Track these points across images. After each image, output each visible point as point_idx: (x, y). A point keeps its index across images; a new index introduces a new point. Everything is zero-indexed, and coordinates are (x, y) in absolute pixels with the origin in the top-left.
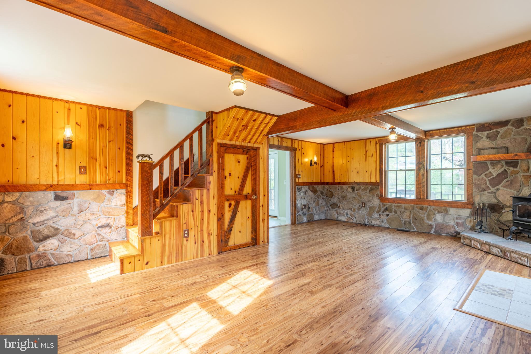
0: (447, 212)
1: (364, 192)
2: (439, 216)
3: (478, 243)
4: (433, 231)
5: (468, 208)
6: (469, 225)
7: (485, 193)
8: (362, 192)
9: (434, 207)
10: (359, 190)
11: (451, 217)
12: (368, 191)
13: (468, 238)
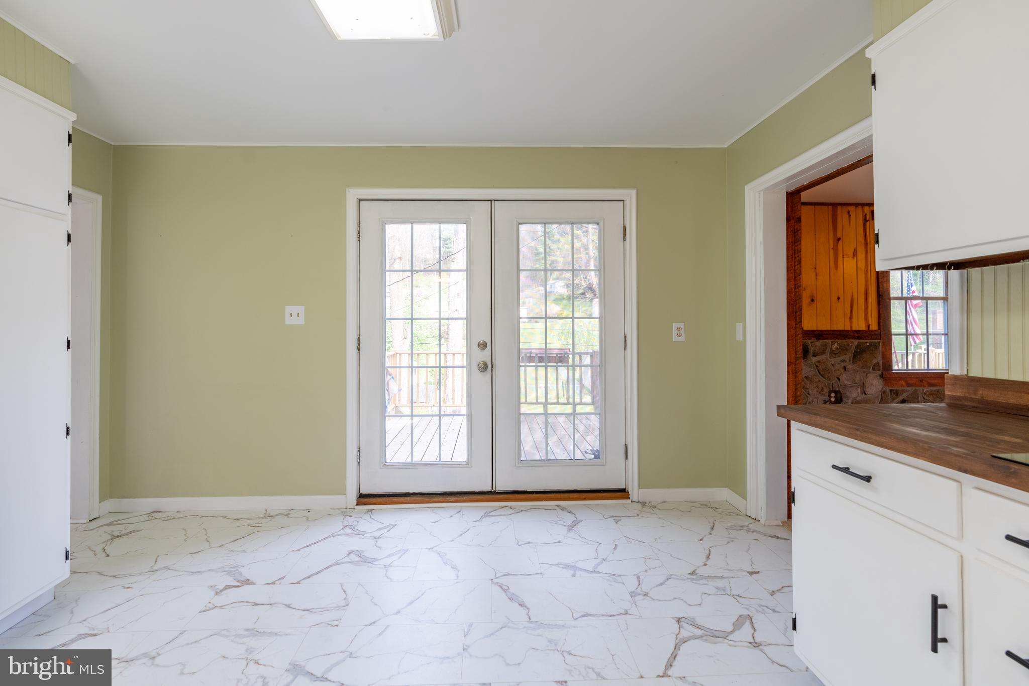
1: (839, 359)
8: (832, 361)
10: (823, 353)
12: (848, 356)
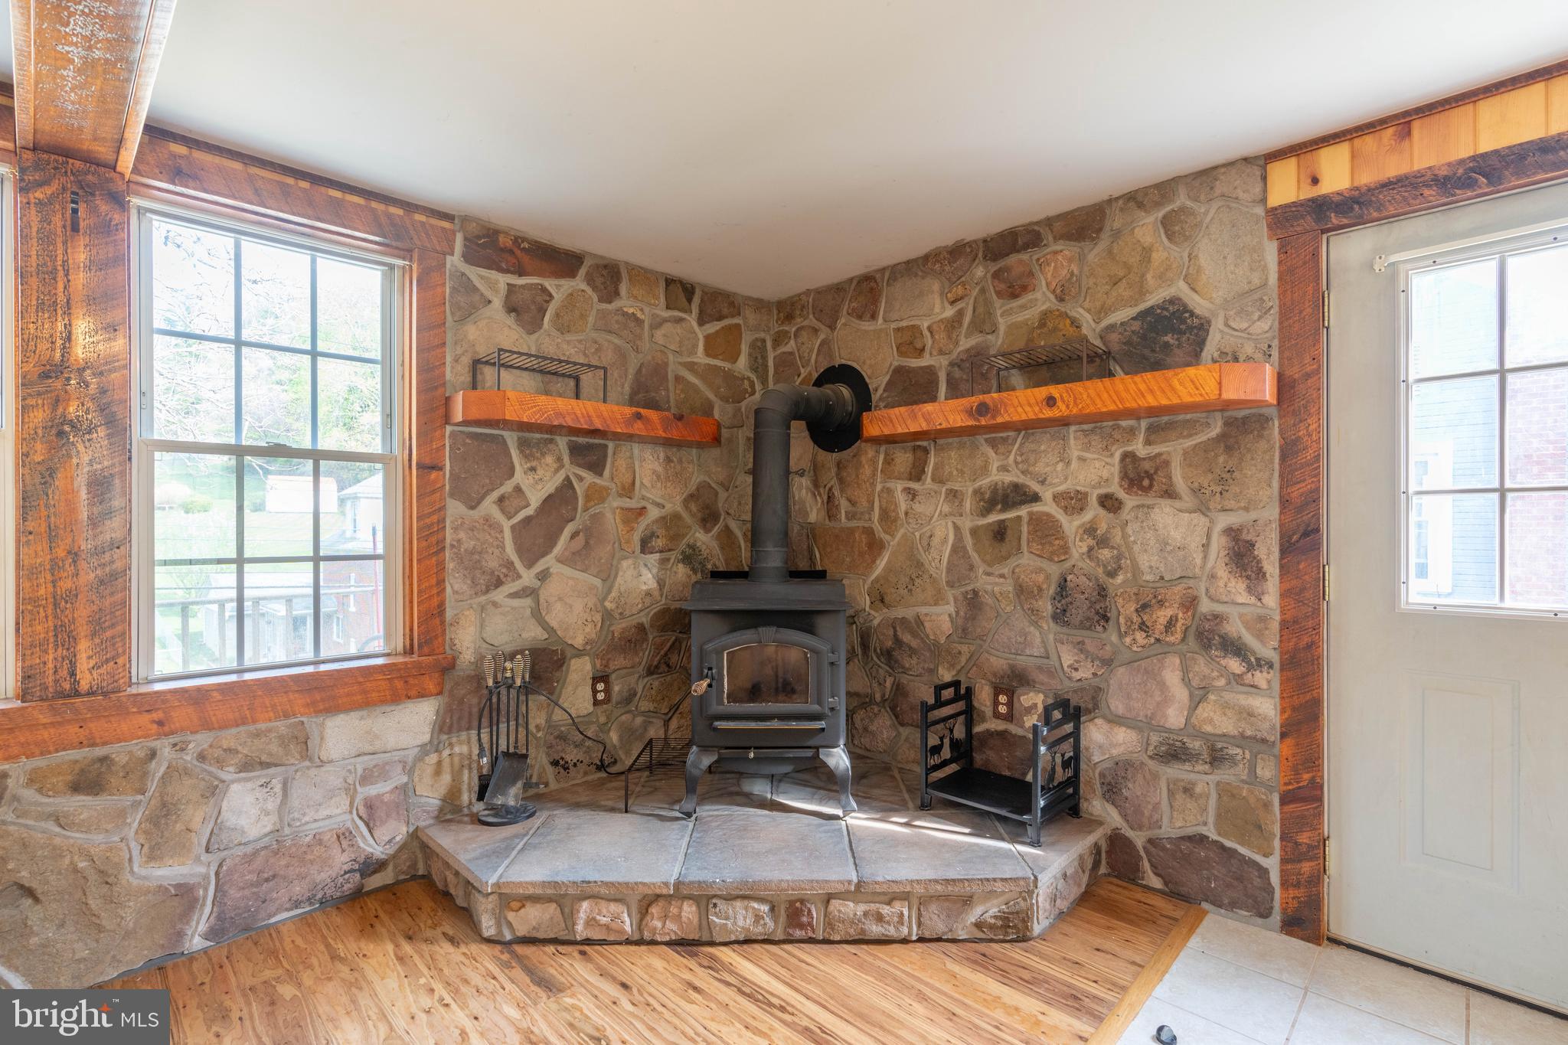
0: (305, 753)
2: (249, 799)
3: (614, 907)
4: (203, 927)
5: (422, 695)
6: (430, 795)
7: (499, 595)
9: (201, 741)
11: (332, 777)
13: (535, 899)
